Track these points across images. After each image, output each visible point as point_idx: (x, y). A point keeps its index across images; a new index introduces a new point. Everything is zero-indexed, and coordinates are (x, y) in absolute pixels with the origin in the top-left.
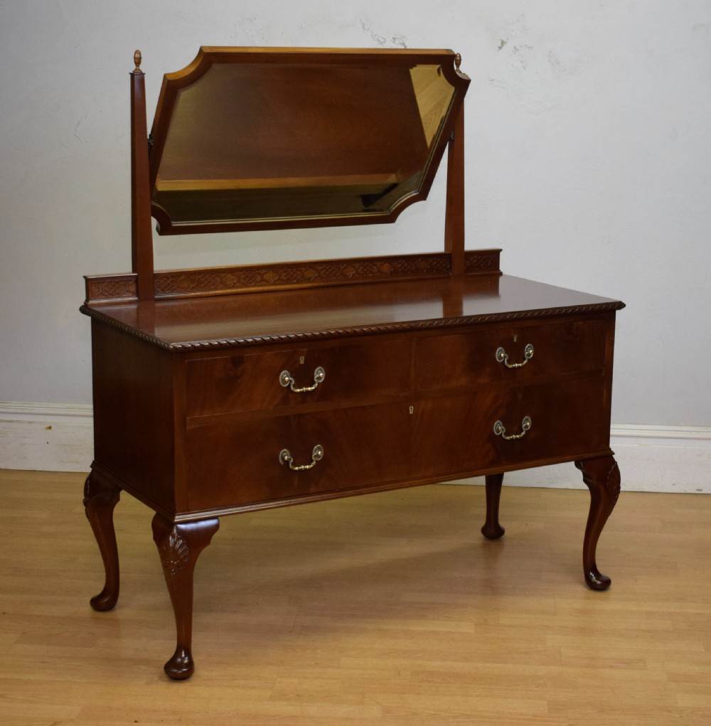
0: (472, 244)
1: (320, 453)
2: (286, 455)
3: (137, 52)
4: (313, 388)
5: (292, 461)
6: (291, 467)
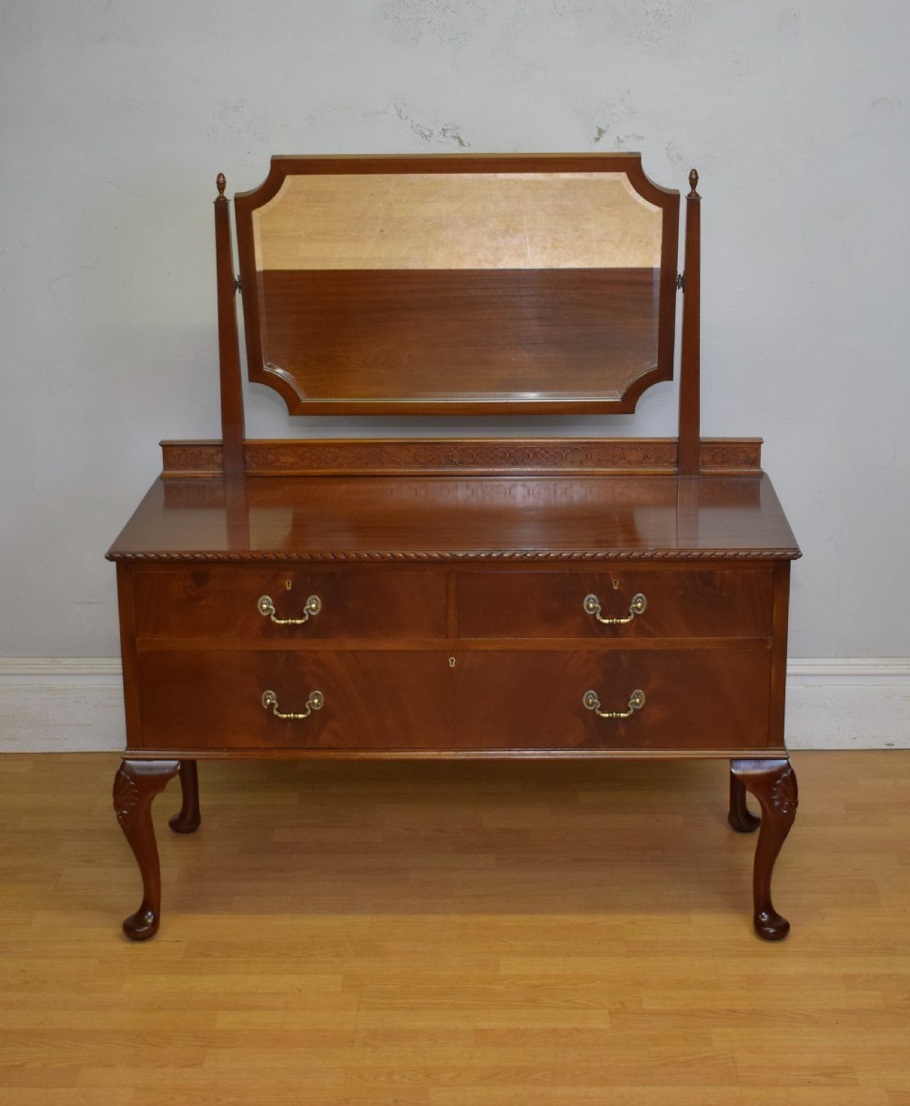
0: (711, 428)
1: (316, 701)
2: (270, 698)
3: (221, 175)
4: (303, 621)
5: (276, 706)
6: (276, 713)
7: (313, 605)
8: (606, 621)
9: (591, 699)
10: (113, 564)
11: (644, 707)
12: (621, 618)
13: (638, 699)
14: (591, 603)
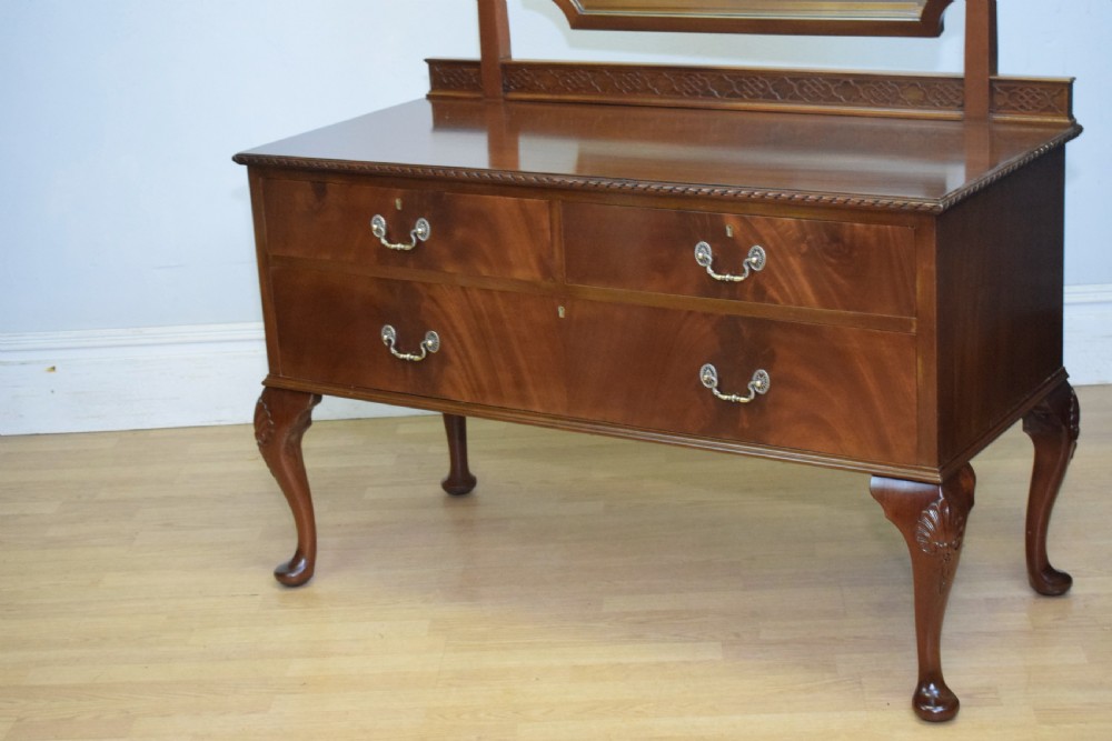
1: (431, 342)
2: (387, 334)
4: (411, 247)
5: (394, 344)
6: (393, 351)
7: (422, 229)
8: (719, 277)
9: (708, 375)
10: (244, 168)
11: (769, 391)
12: (734, 275)
13: (760, 382)
14: (703, 252)
